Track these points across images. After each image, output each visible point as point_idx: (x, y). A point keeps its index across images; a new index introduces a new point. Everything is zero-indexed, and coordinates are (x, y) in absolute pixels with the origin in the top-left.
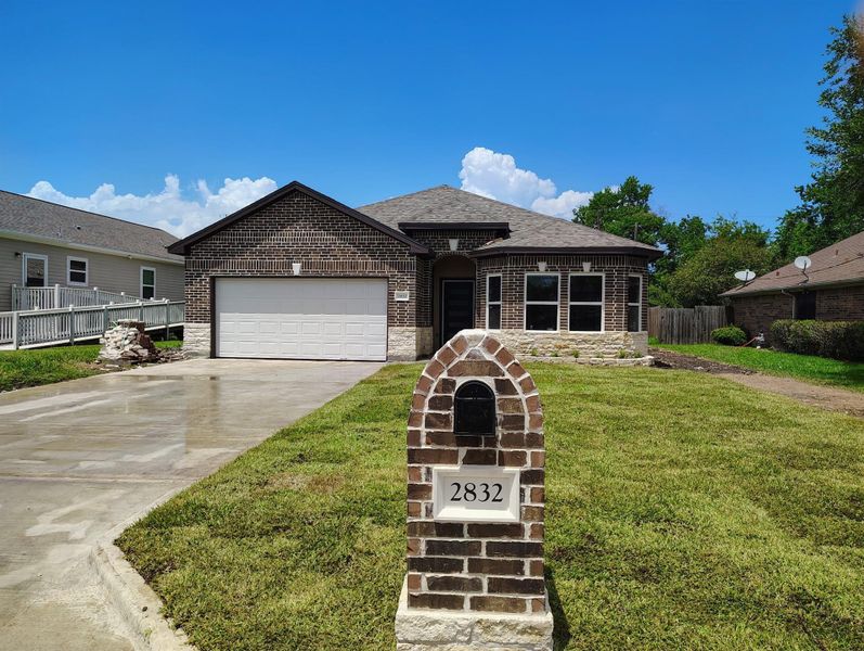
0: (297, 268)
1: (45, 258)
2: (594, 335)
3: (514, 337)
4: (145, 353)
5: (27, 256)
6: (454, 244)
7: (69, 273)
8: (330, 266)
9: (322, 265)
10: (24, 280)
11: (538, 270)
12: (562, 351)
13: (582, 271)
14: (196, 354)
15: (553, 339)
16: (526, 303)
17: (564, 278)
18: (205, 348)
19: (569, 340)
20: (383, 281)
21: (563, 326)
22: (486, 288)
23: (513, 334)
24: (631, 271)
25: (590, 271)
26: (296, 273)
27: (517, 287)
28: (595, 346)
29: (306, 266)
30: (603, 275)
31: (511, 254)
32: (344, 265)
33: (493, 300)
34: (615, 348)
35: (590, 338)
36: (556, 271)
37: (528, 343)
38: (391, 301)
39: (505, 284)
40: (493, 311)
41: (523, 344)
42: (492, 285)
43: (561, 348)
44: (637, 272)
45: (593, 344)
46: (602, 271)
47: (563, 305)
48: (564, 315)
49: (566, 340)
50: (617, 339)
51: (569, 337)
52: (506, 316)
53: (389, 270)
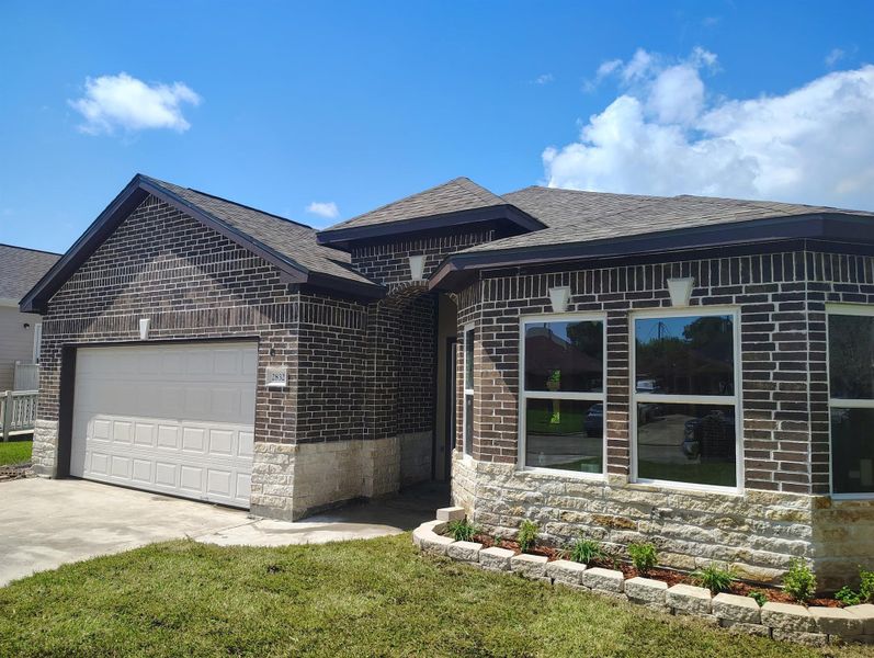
0: (144, 325)
2: (709, 501)
3: (493, 485)
6: (417, 266)
8: (181, 320)
9: (174, 320)
11: (549, 309)
12: (616, 535)
13: (667, 304)
14: (41, 470)
15: (591, 496)
16: (525, 395)
17: (619, 326)
18: (50, 460)
19: (633, 504)
20: (252, 347)
21: (619, 462)
22: (462, 354)
23: (492, 475)
24: (834, 297)
25: (693, 303)
26: (143, 337)
27: (502, 354)
28: (715, 533)
29: (156, 321)
30: (734, 312)
31: (489, 274)
32: (199, 316)
33: (471, 385)
34: (783, 549)
35: (698, 506)
36: (598, 307)
37: (526, 502)
38: (261, 389)
39: (479, 347)
40: (470, 408)
41: (515, 503)
42: (471, 348)
43: (610, 525)
44: (862, 299)
45: (709, 525)
46: (728, 301)
47: (619, 402)
48: (623, 428)
49: (625, 505)
50: (790, 518)
51: (637, 497)
52: (477, 423)
53: (260, 324)
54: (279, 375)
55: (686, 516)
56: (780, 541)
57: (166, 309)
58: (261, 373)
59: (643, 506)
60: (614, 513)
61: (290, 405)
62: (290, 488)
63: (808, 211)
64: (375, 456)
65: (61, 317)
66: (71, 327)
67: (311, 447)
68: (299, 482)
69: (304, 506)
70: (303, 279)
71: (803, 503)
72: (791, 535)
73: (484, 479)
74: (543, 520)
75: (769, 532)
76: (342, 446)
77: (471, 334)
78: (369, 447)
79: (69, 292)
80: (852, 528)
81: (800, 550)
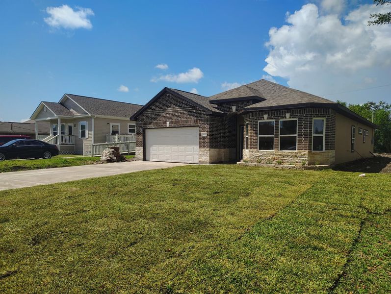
0: (168, 123)
1: (119, 124)
2: (292, 153)
3: (253, 154)
4: (115, 158)
5: (112, 124)
6: (234, 109)
7: (128, 130)
8: (179, 122)
9: (176, 122)
10: (111, 132)
11: (264, 119)
12: (276, 161)
13: (286, 118)
14: (139, 159)
15: (271, 154)
16: (259, 136)
17: (277, 122)
18: (141, 157)
19: (279, 155)
20: (198, 128)
21: (277, 148)
22: (245, 129)
23: (252, 152)
24: (315, 116)
25: (290, 118)
26: (168, 126)
27: (254, 128)
28: (292, 158)
29: (171, 123)
30: (297, 119)
31: (251, 112)
32: (184, 121)
33: (247, 135)
34: (303, 160)
35: (290, 154)
36: (273, 119)
37: (259, 157)
38: (200, 137)
39: (249, 127)
40: (247, 140)
41: (257, 157)
42: (247, 127)
43: (275, 159)
44: (320, 117)
45: (291, 157)
46: (296, 117)
47: (277, 136)
48: (277, 141)
49: (277, 155)
50: (304, 155)
51: (279, 153)
52: (249, 142)
53: (199, 123)
54: (204, 134)
55: (287, 156)
56: (302, 159)
57: (174, 119)
58: (200, 134)
59: (280, 155)
60: (275, 157)
61: (207, 140)
62: (208, 158)
63: (305, 100)
64: (224, 152)
65: (141, 122)
66: (145, 124)
67: (212, 149)
68: (210, 156)
69: (211, 161)
70: (211, 113)
71: (306, 152)
72: (304, 157)
73: (250, 153)
74: (262, 160)
75: (301, 157)
76: (217, 150)
77: (248, 124)
78: (223, 150)
79: (144, 115)
80: (315, 156)
81: (306, 160)
